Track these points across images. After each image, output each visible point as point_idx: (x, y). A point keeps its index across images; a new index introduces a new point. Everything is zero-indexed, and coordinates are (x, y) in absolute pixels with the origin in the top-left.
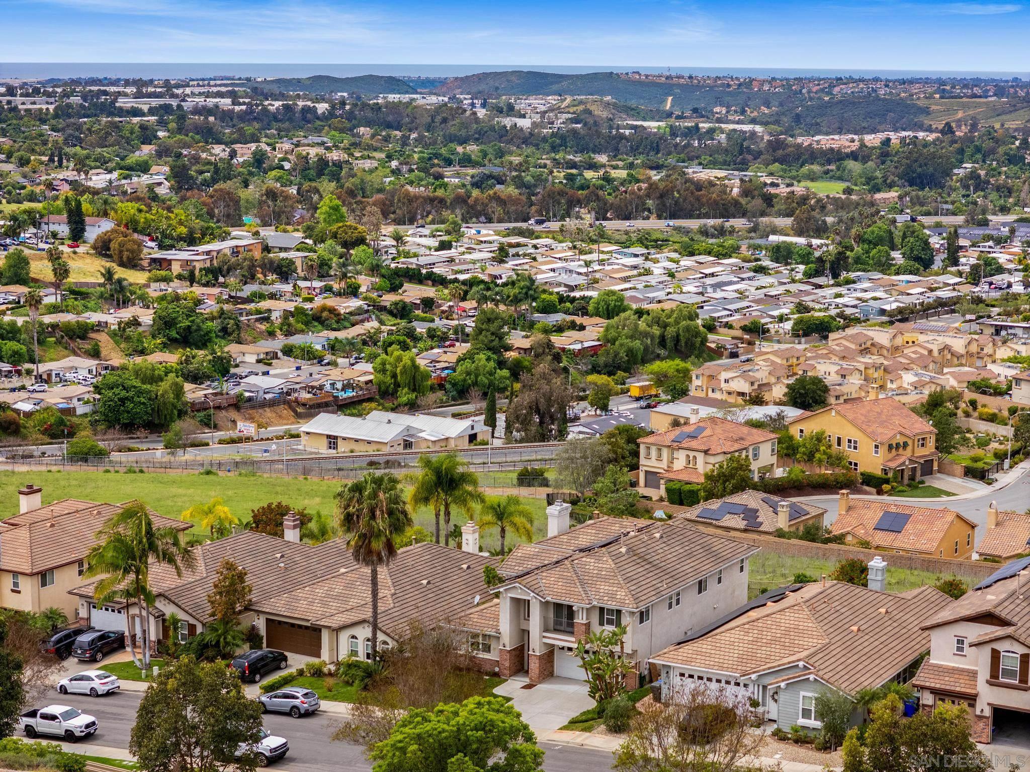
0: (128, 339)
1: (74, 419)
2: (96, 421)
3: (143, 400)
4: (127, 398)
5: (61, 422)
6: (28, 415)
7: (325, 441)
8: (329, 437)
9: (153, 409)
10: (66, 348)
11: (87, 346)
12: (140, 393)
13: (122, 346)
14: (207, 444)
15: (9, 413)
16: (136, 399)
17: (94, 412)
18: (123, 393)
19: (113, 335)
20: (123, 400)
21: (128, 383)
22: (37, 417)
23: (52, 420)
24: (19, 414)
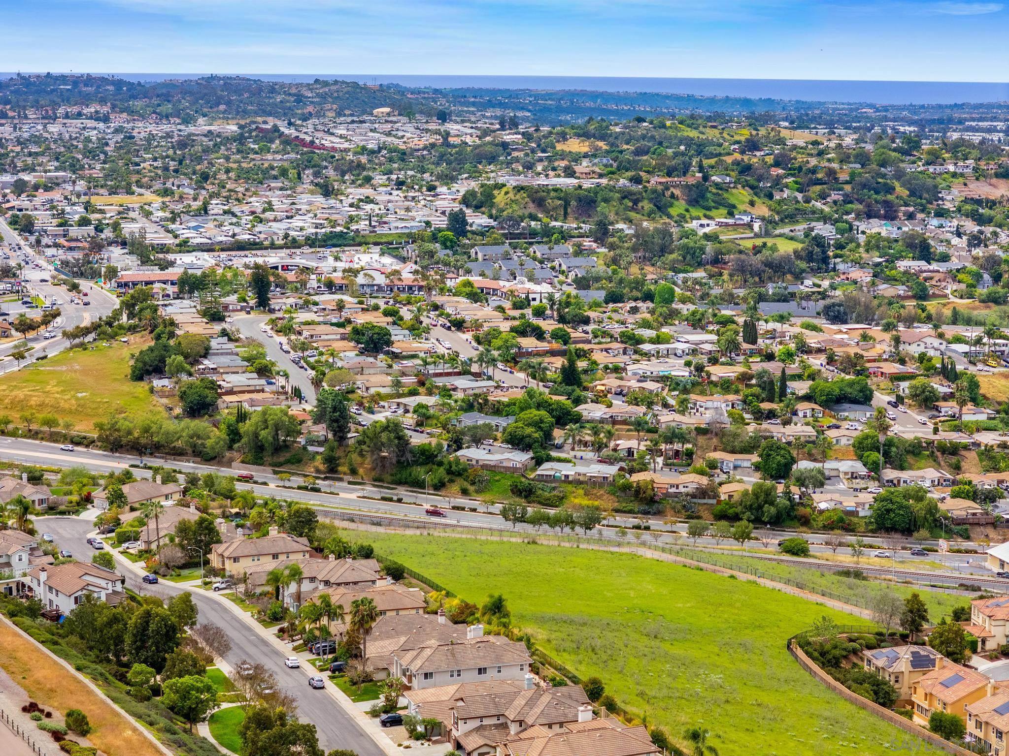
0: (991, 458)
1: (855, 520)
2: (871, 523)
3: (902, 512)
4: (891, 510)
5: (841, 520)
6: (821, 512)
7: (998, 563)
8: (1000, 560)
9: (910, 520)
10: (935, 461)
11: (954, 460)
12: (901, 507)
13: (984, 463)
14: (937, 551)
15: (808, 510)
16: (897, 511)
17: (871, 517)
18: (890, 506)
19: (980, 455)
20: (888, 511)
21: (895, 499)
22: (827, 514)
23: (835, 518)
24: (814, 511)
